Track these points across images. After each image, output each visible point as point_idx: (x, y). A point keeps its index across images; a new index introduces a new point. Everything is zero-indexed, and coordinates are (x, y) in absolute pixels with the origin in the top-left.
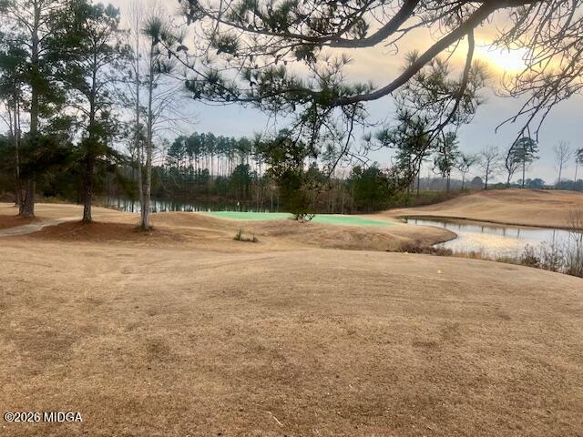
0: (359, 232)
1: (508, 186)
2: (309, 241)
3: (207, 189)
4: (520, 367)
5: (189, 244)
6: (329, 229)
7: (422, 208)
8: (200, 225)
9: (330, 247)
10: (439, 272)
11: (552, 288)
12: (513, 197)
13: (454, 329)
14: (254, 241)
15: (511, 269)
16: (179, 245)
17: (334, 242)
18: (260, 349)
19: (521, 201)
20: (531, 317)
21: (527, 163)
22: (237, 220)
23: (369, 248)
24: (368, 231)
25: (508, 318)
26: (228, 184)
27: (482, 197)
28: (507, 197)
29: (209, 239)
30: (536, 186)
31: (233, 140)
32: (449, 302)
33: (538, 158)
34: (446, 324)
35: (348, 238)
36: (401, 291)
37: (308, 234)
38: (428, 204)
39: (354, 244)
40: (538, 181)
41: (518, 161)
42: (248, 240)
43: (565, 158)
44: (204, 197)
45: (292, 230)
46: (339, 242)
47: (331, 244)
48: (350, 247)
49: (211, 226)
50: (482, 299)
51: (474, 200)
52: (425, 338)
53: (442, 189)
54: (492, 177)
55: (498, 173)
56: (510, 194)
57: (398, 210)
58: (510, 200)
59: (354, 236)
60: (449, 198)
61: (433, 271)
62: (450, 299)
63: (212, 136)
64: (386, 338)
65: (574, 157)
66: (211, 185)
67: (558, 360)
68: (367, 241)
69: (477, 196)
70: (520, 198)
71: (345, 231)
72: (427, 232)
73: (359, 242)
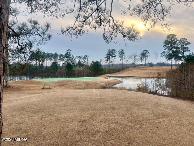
0: (88, 83)
1: (141, 65)
2: (71, 87)
3: (42, 71)
4: (112, 126)
5: (23, 92)
6: (78, 82)
7: (114, 74)
8: (33, 84)
9: (77, 89)
10: (99, 95)
11: (134, 98)
12: (142, 68)
13: (95, 115)
14: (50, 89)
15: (124, 92)
16: (19, 92)
17: (79, 87)
18: (20, 130)
19: (144, 70)
20: (122, 108)
21: (146, 58)
22: (48, 81)
23: (90, 88)
24: (91, 82)
25: (115, 109)
26: (50, 69)
27: (133, 69)
28: (141, 69)
29: (32, 89)
30: (151, 65)
31: (52, 54)
32: (97, 105)
33: (149, 56)
34: (93, 113)
35: (84, 85)
36: (83, 103)
37: (71, 85)
38: (116, 72)
39: (86, 87)
40: (151, 63)
41: (143, 57)
42: (48, 89)
43: (157, 56)
44: (41, 74)
45: (66, 83)
46: (81, 87)
47: (77, 88)
48: (84, 88)
49: (37, 84)
50: (109, 103)
51: (130, 70)
52: (84, 119)
53: (120, 67)
54: (136, 63)
55: (138, 61)
56: (141, 68)
57: (107, 75)
58: (141, 70)
59: (86, 84)
60: (122, 70)
61: (97, 95)
62: (98, 104)
63: (44, 52)
64: (70, 120)
65: (160, 55)
66: (44, 69)
67: (125, 122)
68: (90, 86)
69: (131, 69)
70: (144, 69)
71: (83, 83)
72: (112, 81)
73: (88, 86)
